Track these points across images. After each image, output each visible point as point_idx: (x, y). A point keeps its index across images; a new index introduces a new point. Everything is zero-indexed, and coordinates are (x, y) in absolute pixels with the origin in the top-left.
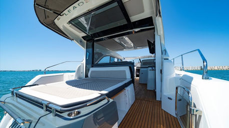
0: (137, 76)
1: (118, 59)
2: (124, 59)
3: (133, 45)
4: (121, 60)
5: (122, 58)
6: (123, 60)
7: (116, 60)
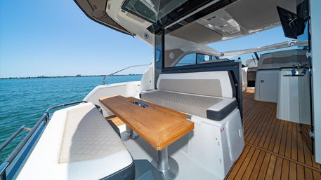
0: (251, 84)
1: (211, 57)
2: (223, 55)
3: (239, 29)
4: (217, 58)
5: (218, 54)
6: (221, 58)
7: (207, 58)
